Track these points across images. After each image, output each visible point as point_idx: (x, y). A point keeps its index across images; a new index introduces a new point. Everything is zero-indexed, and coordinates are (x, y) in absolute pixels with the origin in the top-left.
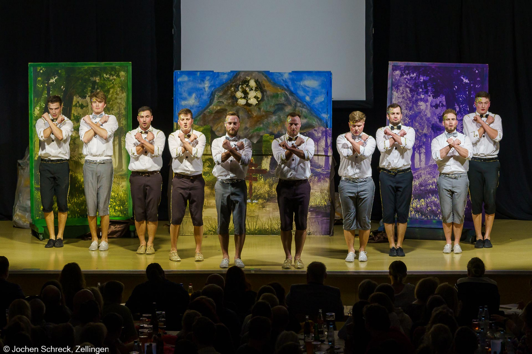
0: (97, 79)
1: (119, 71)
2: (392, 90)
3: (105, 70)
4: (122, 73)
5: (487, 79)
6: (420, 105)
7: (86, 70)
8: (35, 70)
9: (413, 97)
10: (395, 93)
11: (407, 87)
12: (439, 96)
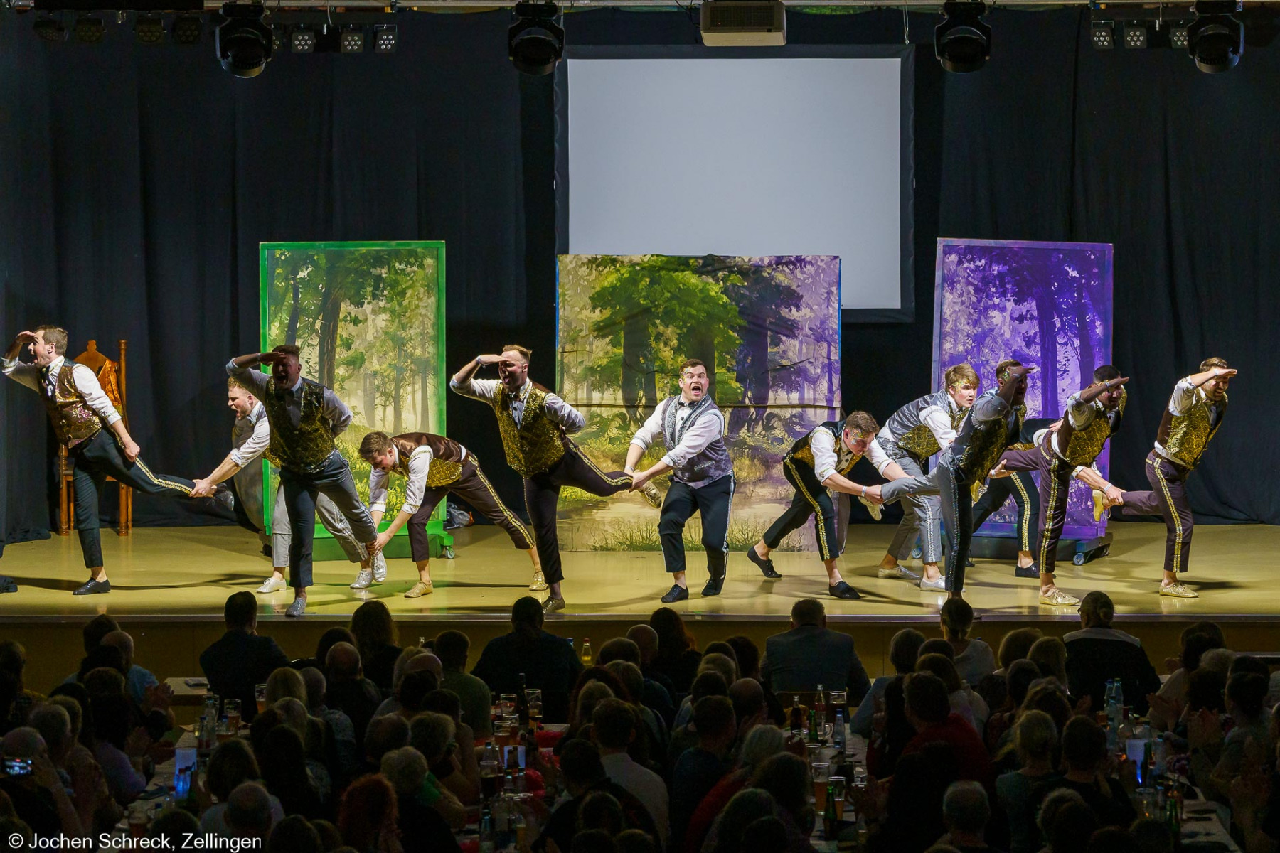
0: (383, 271)
1: (423, 258)
2: (943, 288)
3: (397, 255)
4: (429, 261)
5: (1111, 269)
6: (992, 317)
7: (363, 256)
8: (272, 256)
9: (979, 301)
10: (948, 295)
11: (969, 283)
12: (1026, 301)
